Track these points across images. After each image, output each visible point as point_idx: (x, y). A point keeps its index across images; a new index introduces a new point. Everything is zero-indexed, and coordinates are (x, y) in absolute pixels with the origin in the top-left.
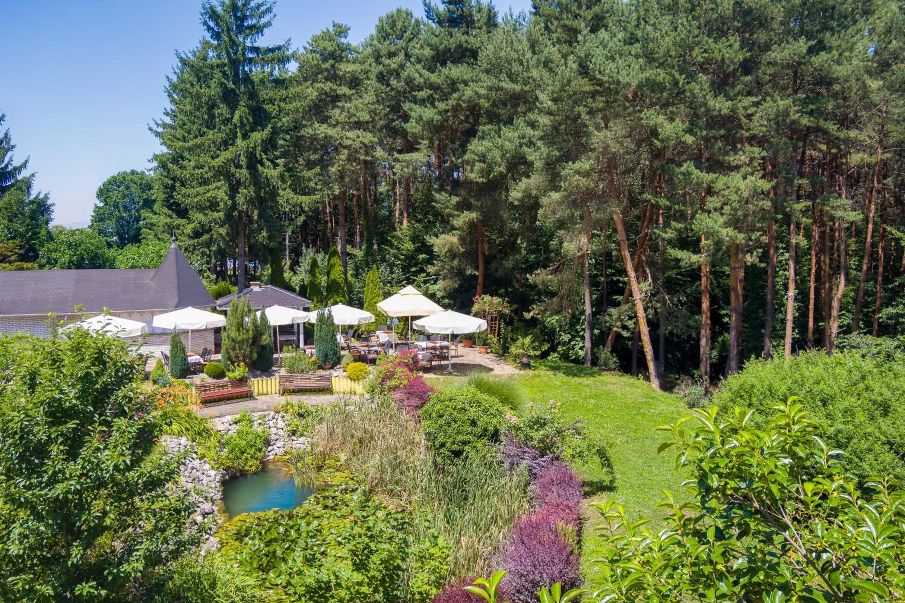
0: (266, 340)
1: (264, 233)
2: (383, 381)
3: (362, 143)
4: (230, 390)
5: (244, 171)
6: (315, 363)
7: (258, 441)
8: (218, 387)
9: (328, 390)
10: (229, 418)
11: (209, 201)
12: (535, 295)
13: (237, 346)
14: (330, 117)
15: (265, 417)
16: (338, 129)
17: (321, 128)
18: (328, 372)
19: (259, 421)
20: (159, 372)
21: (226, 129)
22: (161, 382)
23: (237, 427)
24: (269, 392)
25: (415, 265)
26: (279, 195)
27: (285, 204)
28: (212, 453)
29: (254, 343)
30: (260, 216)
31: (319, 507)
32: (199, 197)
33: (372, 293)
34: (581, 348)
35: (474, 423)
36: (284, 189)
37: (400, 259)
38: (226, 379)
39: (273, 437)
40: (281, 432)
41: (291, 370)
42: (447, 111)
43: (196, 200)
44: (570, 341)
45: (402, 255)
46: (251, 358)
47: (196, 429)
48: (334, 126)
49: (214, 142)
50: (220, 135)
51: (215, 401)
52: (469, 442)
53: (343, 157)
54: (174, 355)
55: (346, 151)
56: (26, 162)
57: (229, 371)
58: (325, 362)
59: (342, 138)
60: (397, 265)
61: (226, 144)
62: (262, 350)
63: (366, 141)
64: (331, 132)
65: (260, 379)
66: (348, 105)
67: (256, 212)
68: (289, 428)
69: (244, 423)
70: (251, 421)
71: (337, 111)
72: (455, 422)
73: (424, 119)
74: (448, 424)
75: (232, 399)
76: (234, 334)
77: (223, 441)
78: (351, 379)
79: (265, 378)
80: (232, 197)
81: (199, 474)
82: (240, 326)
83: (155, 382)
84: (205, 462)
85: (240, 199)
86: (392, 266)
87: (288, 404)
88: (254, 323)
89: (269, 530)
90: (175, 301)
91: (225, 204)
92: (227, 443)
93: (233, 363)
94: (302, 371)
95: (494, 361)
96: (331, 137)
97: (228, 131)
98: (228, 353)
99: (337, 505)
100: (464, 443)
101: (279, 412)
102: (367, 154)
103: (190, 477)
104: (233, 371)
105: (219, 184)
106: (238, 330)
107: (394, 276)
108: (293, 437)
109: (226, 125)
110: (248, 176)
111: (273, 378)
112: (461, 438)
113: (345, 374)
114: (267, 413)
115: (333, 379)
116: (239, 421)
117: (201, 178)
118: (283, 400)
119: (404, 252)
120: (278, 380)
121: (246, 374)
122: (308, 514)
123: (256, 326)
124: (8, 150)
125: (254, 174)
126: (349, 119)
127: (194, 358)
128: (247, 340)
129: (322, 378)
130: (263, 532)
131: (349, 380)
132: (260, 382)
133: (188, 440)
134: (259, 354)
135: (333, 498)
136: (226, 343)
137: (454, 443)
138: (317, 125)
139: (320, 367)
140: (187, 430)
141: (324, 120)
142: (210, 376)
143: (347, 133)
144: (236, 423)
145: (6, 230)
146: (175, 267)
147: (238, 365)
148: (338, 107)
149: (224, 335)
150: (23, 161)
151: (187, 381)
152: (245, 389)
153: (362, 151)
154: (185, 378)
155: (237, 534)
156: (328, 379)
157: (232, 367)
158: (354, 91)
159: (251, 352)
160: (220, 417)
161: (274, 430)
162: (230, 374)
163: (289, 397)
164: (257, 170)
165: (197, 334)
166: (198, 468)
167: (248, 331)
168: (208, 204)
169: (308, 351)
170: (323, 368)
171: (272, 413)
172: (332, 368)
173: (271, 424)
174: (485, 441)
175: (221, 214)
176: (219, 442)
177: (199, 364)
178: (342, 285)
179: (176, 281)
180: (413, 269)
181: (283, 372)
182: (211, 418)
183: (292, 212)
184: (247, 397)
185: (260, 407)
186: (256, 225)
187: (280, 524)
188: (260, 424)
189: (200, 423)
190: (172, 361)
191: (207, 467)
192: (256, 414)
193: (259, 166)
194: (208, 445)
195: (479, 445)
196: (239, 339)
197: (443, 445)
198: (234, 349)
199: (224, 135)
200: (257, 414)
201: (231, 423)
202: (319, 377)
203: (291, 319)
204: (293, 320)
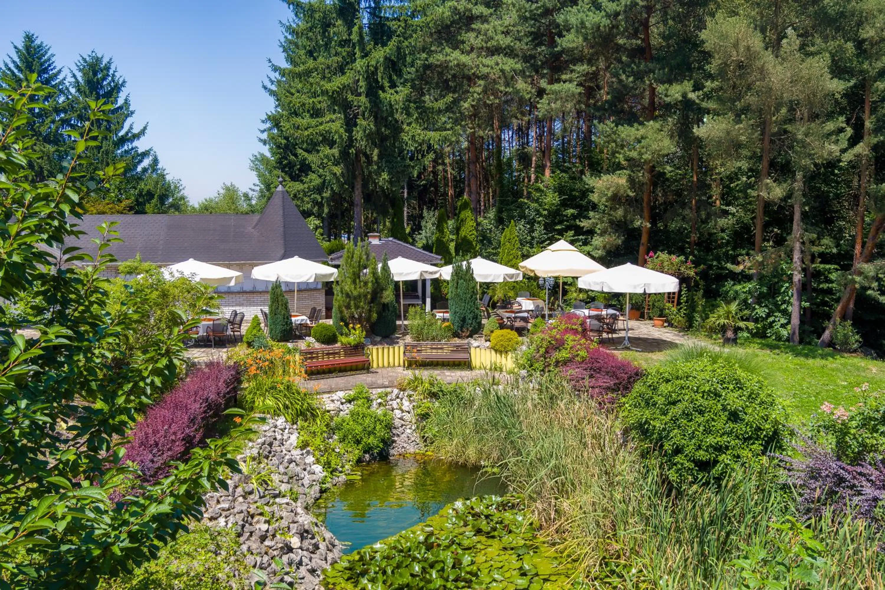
0: (388, 296)
1: (385, 176)
2: (547, 352)
3: (502, 71)
4: (342, 359)
5: (363, 99)
6: (448, 328)
7: (378, 427)
8: (328, 354)
9: (467, 365)
10: (341, 394)
11: (322, 135)
12: (712, 260)
13: (352, 303)
14: (463, 42)
15: (386, 395)
16: (473, 55)
17: (453, 55)
18: (466, 341)
19: (379, 400)
20: (255, 331)
21: (344, 51)
22: (256, 344)
23: (351, 407)
24: (392, 364)
25: (560, 222)
26: (402, 130)
27: (410, 142)
28: (318, 441)
29: (373, 300)
30: (380, 156)
31: (469, 532)
32: (311, 130)
33: (509, 254)
34: (783, 326)
35: (734, 416)
36: (409, 124)
37: (541, 215)
38: (338, 345)
39: (397, 423)
40: (407, 416)
41: (419, 337)
42: (617, 14)
43: (306, 133)
44: (768, 315)
45: (545, 210)
46: (368, 319)
47: (298, 407)
48: (468, 53)
49: (328, 67)
50: (335, 58)
51: (324, 372)
52: (727, 448)
53: (479, 90)
54: (274, 312)
55: (482, 82)
56: (145, 128)
57: (342, 335)
58: (462, 327)
59: (477, 66)
60: (539, 223)
61: (341, 70)
62: (384, 310)
63: (507, 68)
64: (464, 59)
65: (380, 347)
66: (486, 26)
67: (376, 151)
68: (419, 411)
69: (360, 402)
70: (369, 400)
71: (471, 35)
72: (701, 413)
73: (588, 24)
74: (687, 415)
75: (345, 370)
76: (348, 287)
77: (333, 424)
78: (496, 351)
79: (386, 346)
80: (349, 130)
81: (298, 469)
82: (356, 277)
83: (250, 345)
84: (308, 453)
85: (358, 134)
86: (532, 223)
87: (416, 379)
88: (374, 273)
89: (398, 566)
90: (280, 252)
91: (341, 137)
92: (338, 428)
93: (347, 325)
94: (433, 339)
95: (678, 335)
96: (464, 65)
97: (344, 54)
98: (341, 312)
99: (494, 529)
100: (719, 449)
101: (404, 390)
102: (507, 85)
103: (285, 474)
104: (347, 335)
105: (334, 117)
106: (354, 282)
107: (536, 234)
109: (342, 46)
110: (368, 105)
111: (396, 346)
112: (710, 440)
113: (488, 344)
114: (389, 390)
115: (473, 351)
116: (353, 400)
117: (313, 108)
118: (409, 374)
119: (546, 207)
120: (402, 349)
121: (363, 340)
122: (453, 542)
123: (376, 279)
124: (127, 116)
125: (375, 102)
126: (486, 42)
127: (298, 319)
128: (365, 296)
129: (459, 349)
130: (389, 570)
131: (493, 352)
132: (380, 351)
133: (287, 421)
134: (379, 314)
135: (487, 517)
136: (338, 299)
137: (699, 447)
138: (448, 50)
139: (456, 335)
140: (286, 407)
141: (456, 45)
142: (318, 340)
143: (484, 60)
144: (350, 402)
145: (117, 190)
146: (280, 212)
147: (354, 328)
148: (473, 30)
149: (336, 289)
150: (142, 128)
151: (290, 345)
152: (363, 358)
153: (502, 81)
154: (287, 341)
155: (350, 569)
156: (467, 350)
157: (345, 330)
158: (492, 10)
159: (370, 311)
160: (329, 392)
161: (398, 413)
162: (344, 339)
163: (417, 372)
164: (377, 97)
165: (305, 295)
166: (298, 460)
167: (366, 283)
168: (321, 138)
169: (439, 315)
170: (459, 337)
171: (396, 391)
172: (471, 336)
173: (395, 404)
174: (757, 447)
175: (335, 151)
176: (327, 425)
177: (306, 326)
178: (474, 243)
179: (282, 229)
180: (558, 227)
181: (408, 339)
182: (318, 393)
183: (418, 151)
184: (363, 369)
185: (380, 382)
186: (375, 167)
187: (414, 559)
188: (380, 404)
189: (303, 400)
190: (272, 318)
191: (310, 459)
192: (374, 391)
193: (380, 92)
194: (312, 429)
195: (745, 453)
196: (355, 293)
197: (678, 451)
198: (348, 307)
199: (340, 59)
200: (376, 392)
201: (344, 401)
202: (454, 347)
203: (419, 273)
204: (421, 274)
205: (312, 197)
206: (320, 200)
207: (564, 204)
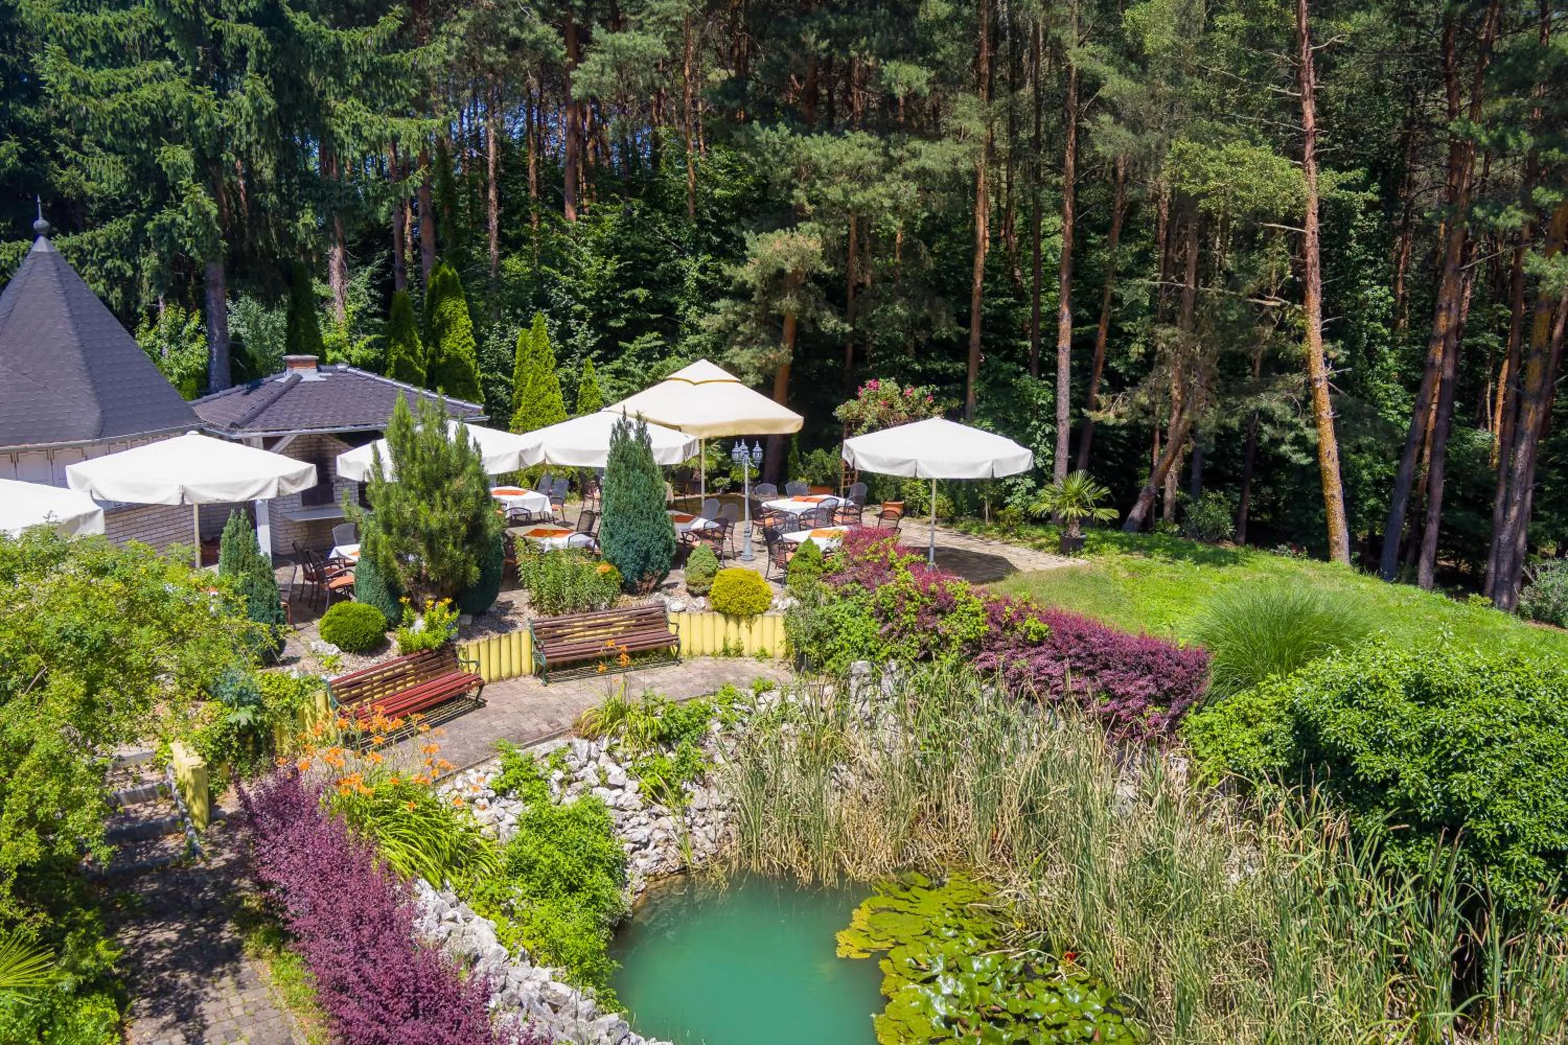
6: (614, 578)
10: (475, 777)
11: (147, 112)
15: (563, 756)
18: (652, 600)
23: (514, 805)
24: (505, 673)
26: (330, 113)
27: (348, 140)
32: (118, 98)
38: (394, 653)
43: (108, 105)
53: (460, 29)
58: (641, 573)
65: (481, 640)
68: (642, 782)
69: (524, 789)
70: (537, 778)
78: (727, 616)
79: (495, 636)
90: (92, 417)
101: (593, 737)
108: (657, 808)
111: (514, 634)
113: (704, 602)
114: (559, 740)
115: (672, 620)
116: (508, 787)
117: (108, 39)
120: (526, 636)
129: (643, 620)
131: (720, 619)
132: (483, 648)
139: (628, 589)
146: (64, 310)
156: (657, 618)
161: (608, 796)
170: (635, 592)
171: (575, 742)
172: (658, 588)
173: (593, 775)
179: (78, 354)
181: (527, 611)
185: (530, 725)
188: (565, 782)
192: (535, 754)
200: (539, 755)
201: (492, 794)
202: (631, 617)
203: (514, 459)
204: (521, 460)
205: (109, 264)
206: (129, 273)
207: (625, 279)
